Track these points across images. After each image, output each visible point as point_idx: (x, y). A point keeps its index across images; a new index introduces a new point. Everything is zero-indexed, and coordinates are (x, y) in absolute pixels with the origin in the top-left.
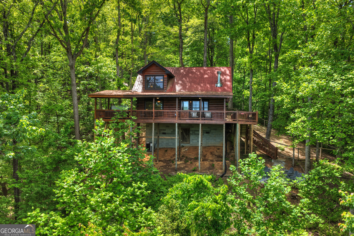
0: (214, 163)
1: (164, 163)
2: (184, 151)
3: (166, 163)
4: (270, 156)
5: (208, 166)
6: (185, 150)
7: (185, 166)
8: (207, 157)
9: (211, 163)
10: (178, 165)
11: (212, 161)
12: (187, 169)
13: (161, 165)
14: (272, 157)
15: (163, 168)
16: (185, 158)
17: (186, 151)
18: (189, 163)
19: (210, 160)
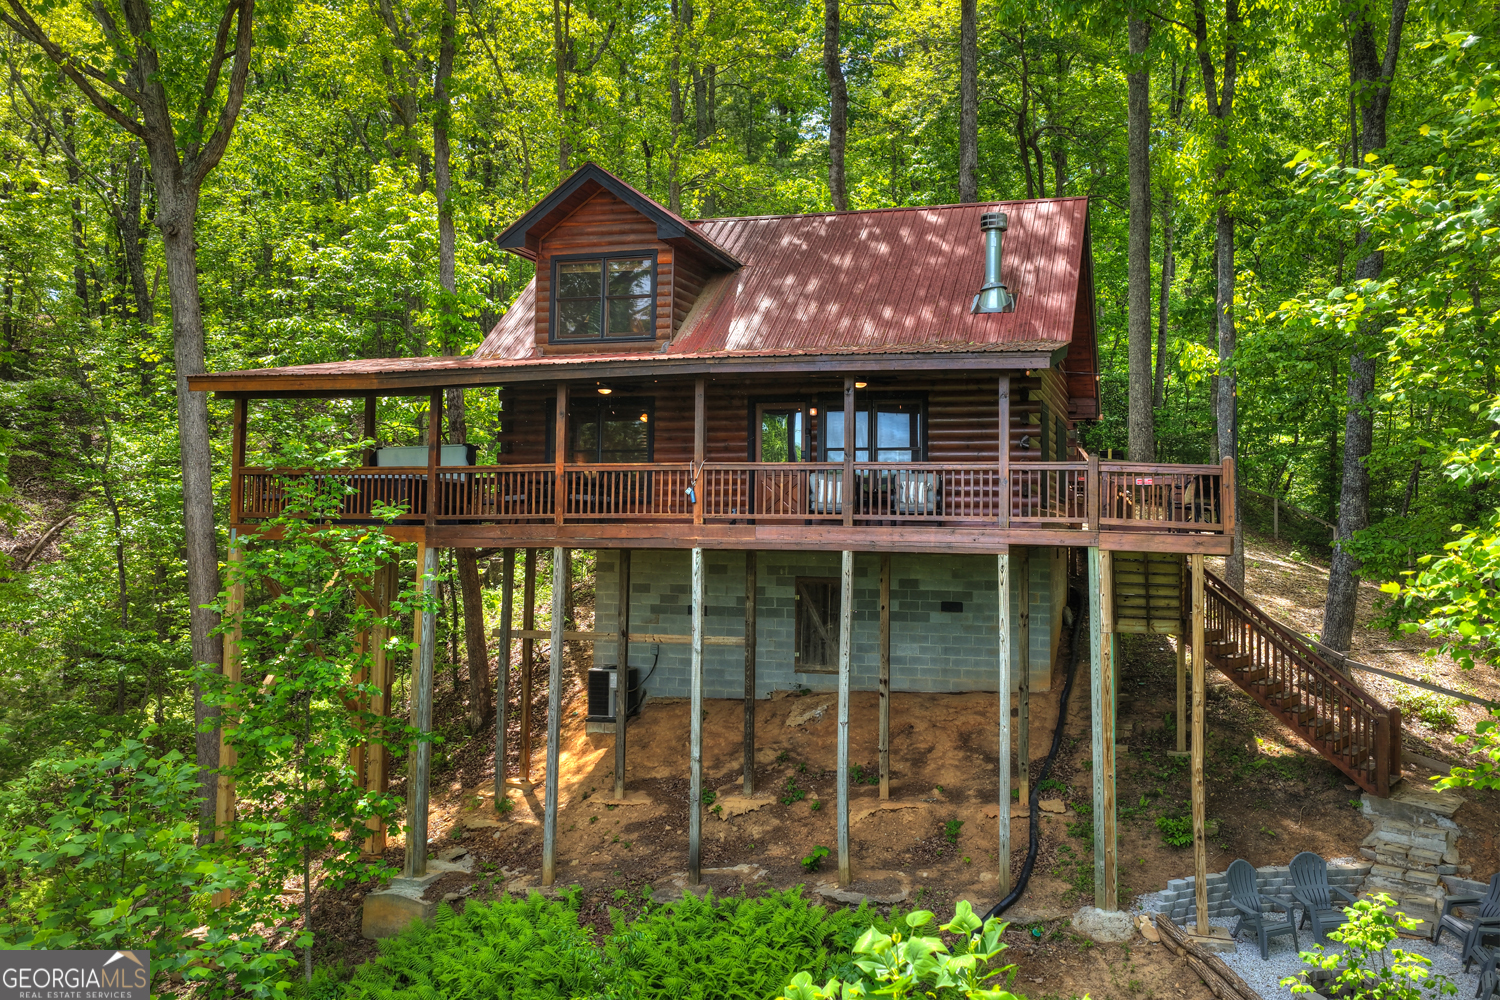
0: (965, 812)
1: (657, 800)
2: (800, 720)
3: (670, 802)
4: (1344, 768)
5: (917, 836)
6: (807, 716)
7: (777, 830)
8: (928, 769)
9: (943, 811)
10: (733, 818)
11: (955, 796)
12: (776, 851)
13: (634, 817)
14: (1361, 781)
15: (640, 840)
16: (790, 773)
17: (812, 719)
18: (802, 809)
19: (943, 790)
